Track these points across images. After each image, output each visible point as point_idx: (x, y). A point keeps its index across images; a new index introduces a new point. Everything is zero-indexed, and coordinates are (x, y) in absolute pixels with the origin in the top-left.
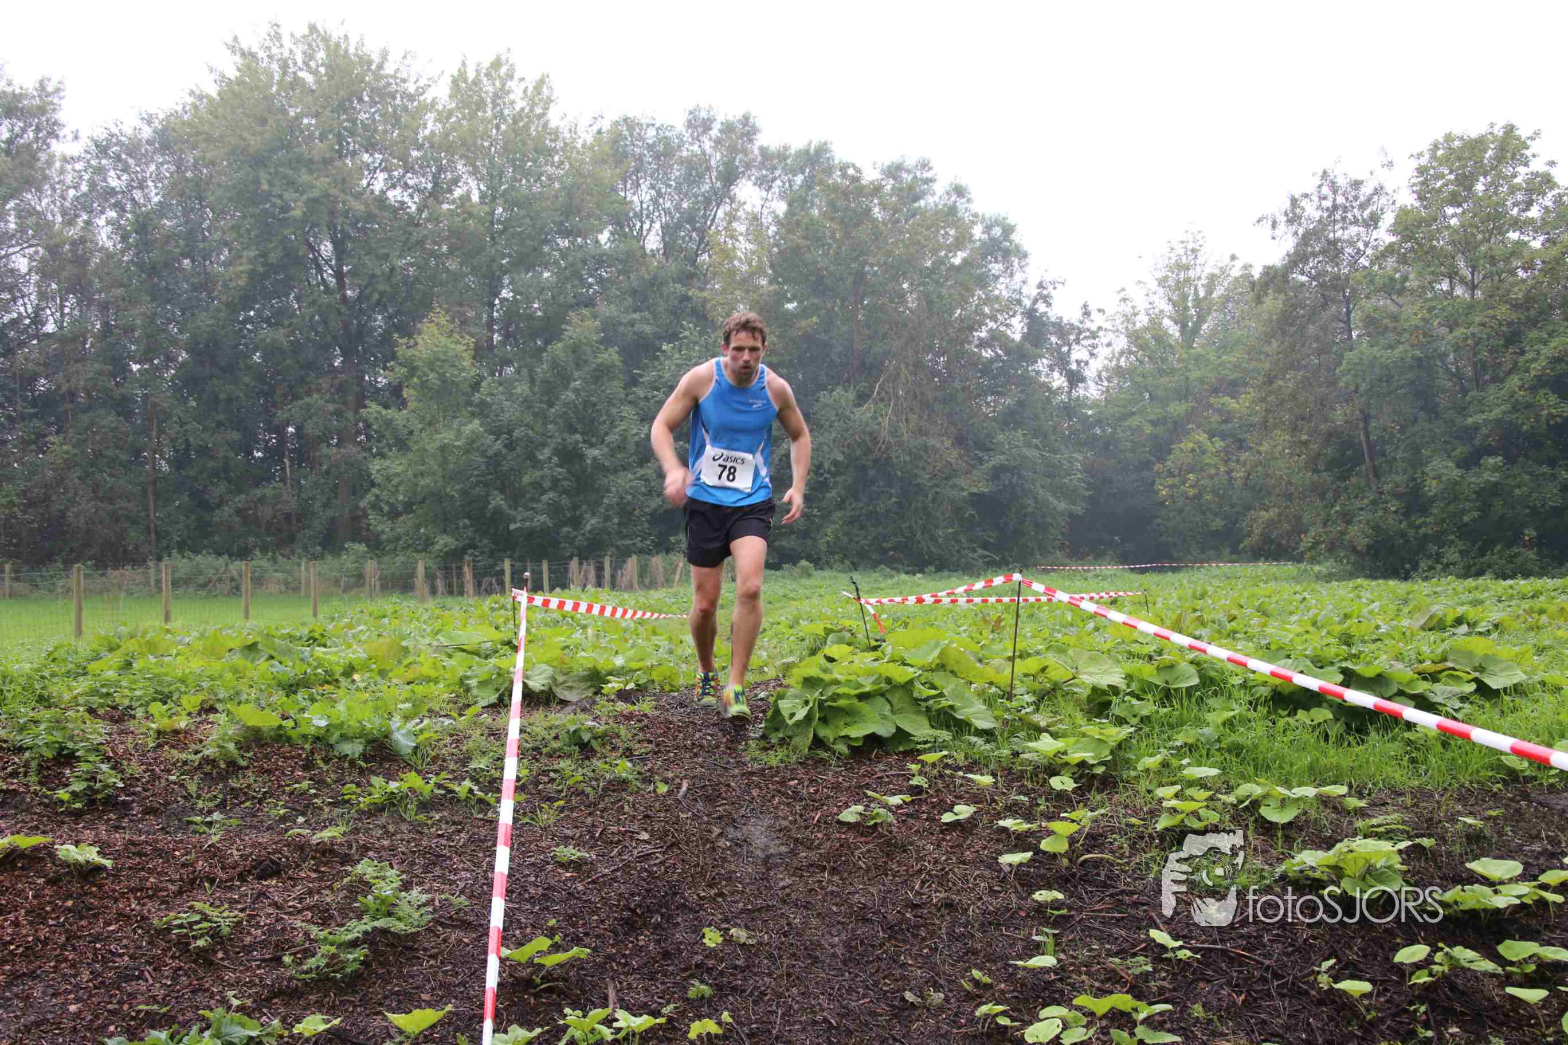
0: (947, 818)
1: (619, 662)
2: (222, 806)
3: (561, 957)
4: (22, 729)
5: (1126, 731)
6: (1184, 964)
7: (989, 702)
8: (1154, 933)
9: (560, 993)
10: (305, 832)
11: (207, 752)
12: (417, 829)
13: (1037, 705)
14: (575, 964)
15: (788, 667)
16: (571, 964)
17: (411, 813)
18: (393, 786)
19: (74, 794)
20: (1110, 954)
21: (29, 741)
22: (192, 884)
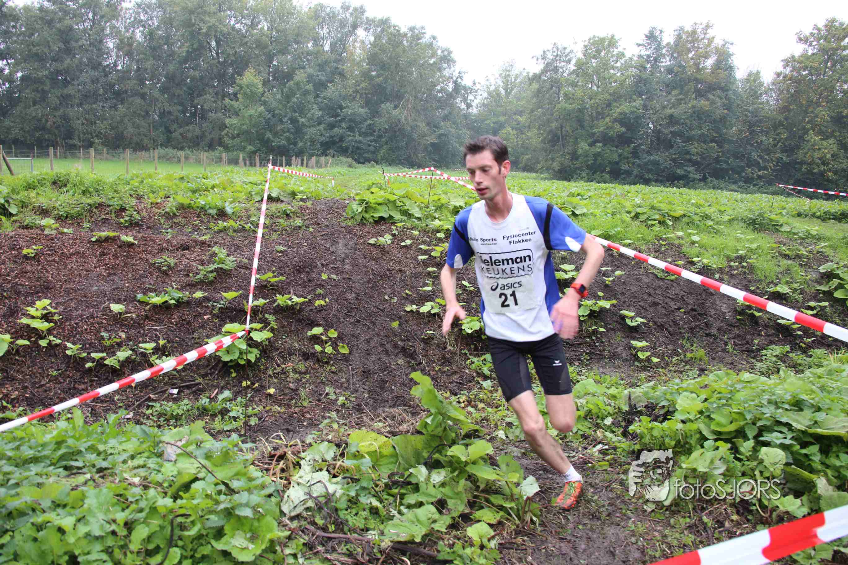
0: (403, 244)
1: (301, 189)
2: (171, 227)
3: (276, 279)
4: (110, 199)
6: (472, 292)
7: (421, 209)
8: (464, 282)
9: (276, 290)
10: (197, 237)
11: (167, 210)
12: (233, 238)
13: (436, 211)
14: (282, 281)
15: (357, 194)
16: (280, 281)
17: (231, 233)
18: (225, 224)
19: (126, 220)
21: (111, 203)
22: (162, 250)
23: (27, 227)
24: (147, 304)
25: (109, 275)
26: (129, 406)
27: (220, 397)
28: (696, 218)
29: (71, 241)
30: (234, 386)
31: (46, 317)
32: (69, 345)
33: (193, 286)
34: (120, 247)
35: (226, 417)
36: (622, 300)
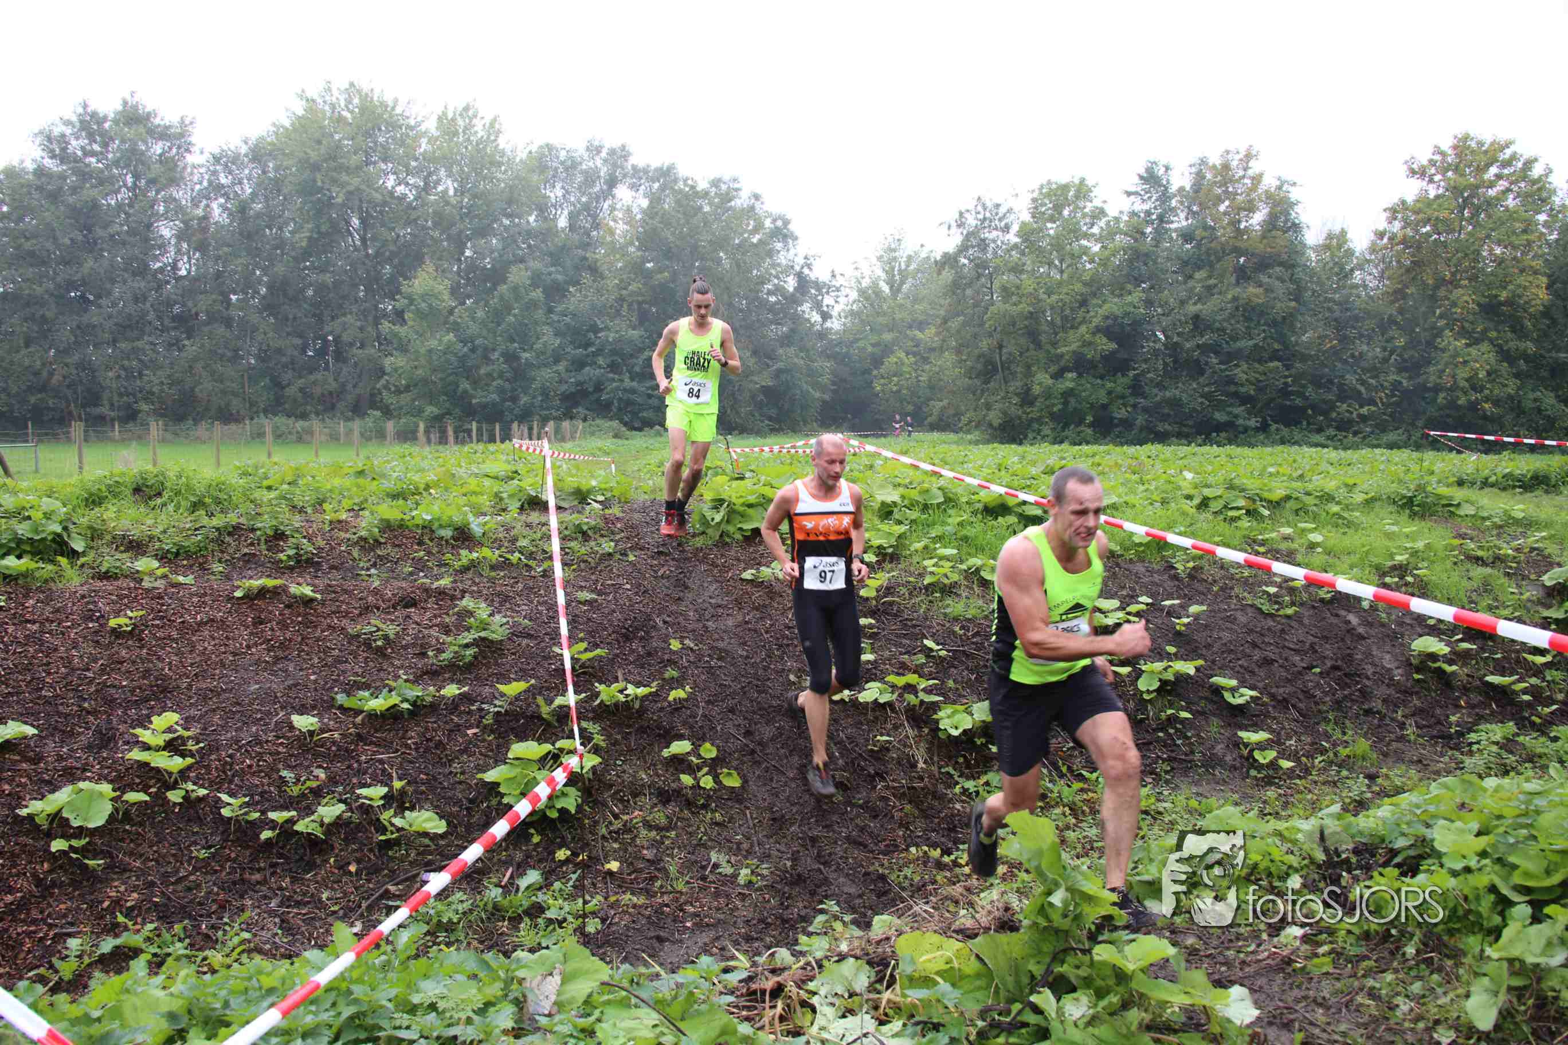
1: (594, 483)
2: (374, 565)
3: (589, 655)
4: (252, 518)
5: (902, 529)
6: (942, 659)
8: (926, 642)
9: (591, 675)
10: (425, 580)
11: (361, 533)
12: (492, 580)
14: (599, 658)
16: (594, 658)
17: (486, 572)
18: (475, 555)
19: (289, 557)
20: (901, 654)
21: (259, 525)
22: (366, 610)
23: (106, 576)
24: (358, 712)
25: (277, 660)
26: (351, 910)
27: (523, 883)
28: (1309, 500)
29: (195, 599)
30: (540, 861)
31: (173, 747)
32: (225, 797)
33: (434, 674)
34: (288, 606)
35: (540, 921)
36: (1210, 658)
